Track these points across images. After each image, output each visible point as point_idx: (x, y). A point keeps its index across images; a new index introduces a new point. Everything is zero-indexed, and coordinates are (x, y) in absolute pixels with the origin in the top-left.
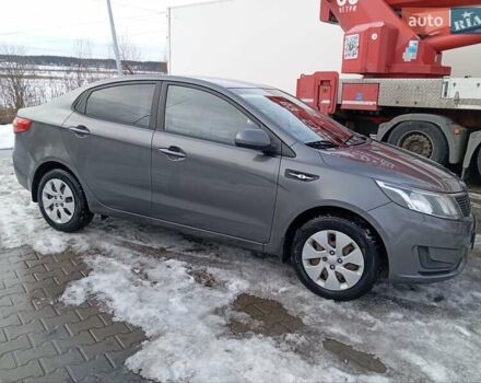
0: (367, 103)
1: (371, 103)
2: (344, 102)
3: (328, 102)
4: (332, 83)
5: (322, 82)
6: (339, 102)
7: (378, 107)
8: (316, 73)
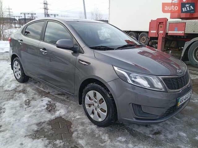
0: (180, 32)
1: (182, 32)
2: (169, 32)
3: (162, 32)
4: (164, 23)
5: (160, 23)
6: (167, 32)
7: (185, 34)
8: (158, 19)
